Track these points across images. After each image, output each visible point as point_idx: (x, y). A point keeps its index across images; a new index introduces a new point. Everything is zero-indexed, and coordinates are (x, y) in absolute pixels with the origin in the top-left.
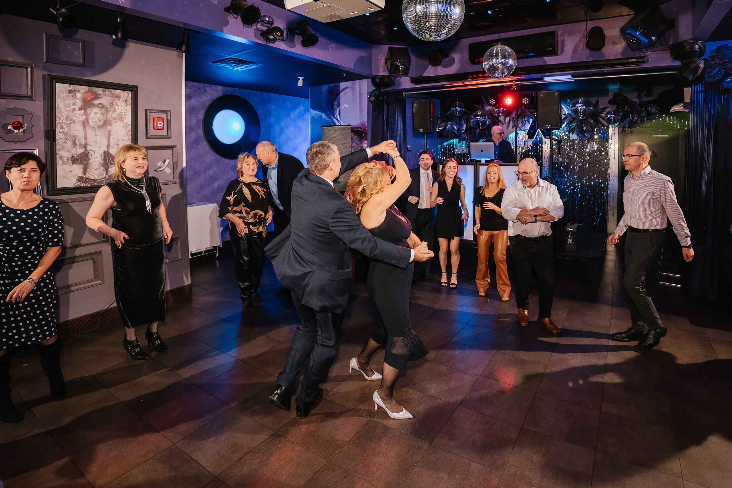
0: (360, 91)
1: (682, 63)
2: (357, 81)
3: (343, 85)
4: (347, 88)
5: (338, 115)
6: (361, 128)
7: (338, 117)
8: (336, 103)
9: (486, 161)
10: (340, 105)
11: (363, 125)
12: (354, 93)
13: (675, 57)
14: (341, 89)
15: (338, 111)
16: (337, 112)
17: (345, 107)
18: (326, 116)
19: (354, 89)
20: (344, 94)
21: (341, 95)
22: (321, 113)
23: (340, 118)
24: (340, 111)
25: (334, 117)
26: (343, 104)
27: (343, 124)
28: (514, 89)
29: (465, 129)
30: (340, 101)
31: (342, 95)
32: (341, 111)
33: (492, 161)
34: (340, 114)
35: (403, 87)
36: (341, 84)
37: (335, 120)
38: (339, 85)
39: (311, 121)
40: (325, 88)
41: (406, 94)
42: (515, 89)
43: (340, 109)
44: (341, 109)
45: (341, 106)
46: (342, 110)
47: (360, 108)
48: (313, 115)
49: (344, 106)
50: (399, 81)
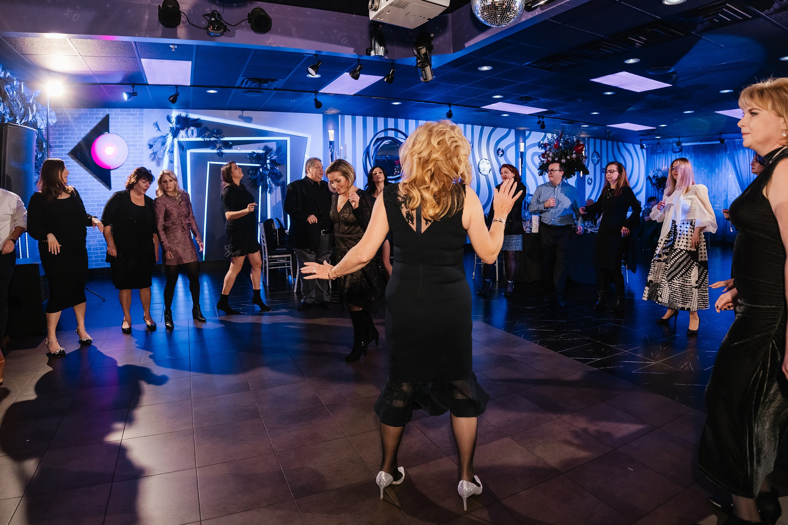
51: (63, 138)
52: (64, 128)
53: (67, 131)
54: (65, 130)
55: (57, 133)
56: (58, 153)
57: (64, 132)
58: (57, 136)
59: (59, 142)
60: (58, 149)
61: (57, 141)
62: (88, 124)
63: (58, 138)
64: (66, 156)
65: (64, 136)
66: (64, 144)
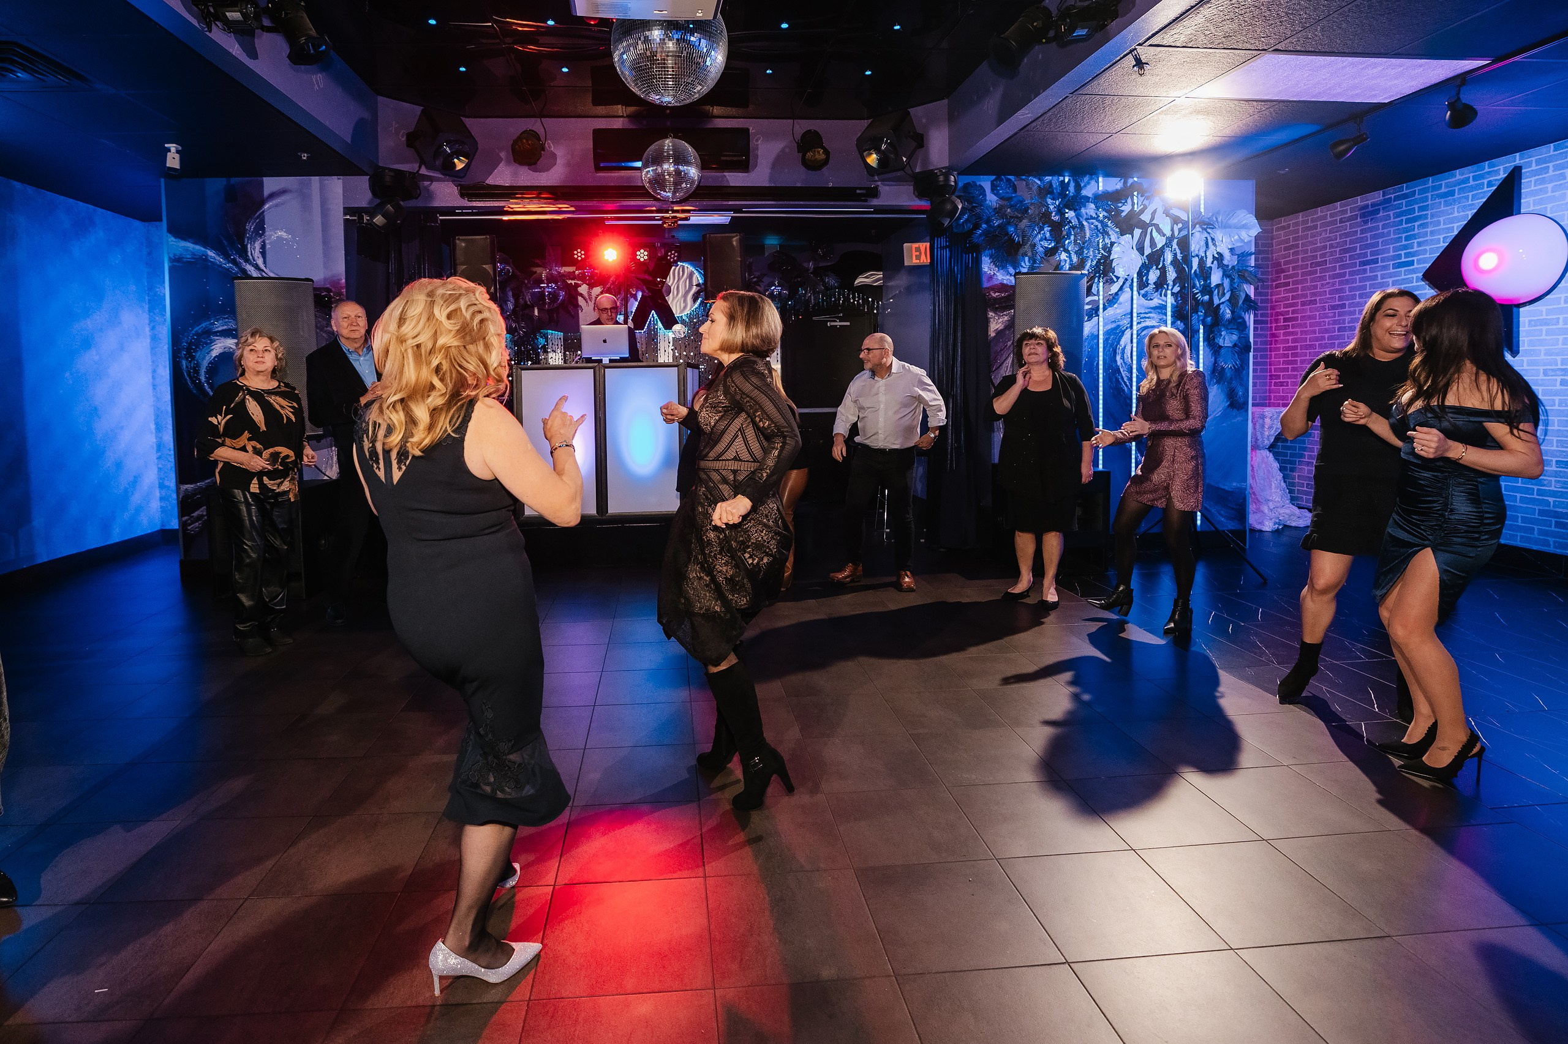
0: (324, 202)
1: (931, 203)
2: (315, 179)
3: (270, 184)
4: (283, 192)
5: (260, 255)
6: (328, 290)
7: (260, 262)
8: (250, 227)
9: (611, 361)
10: (264, 231)
11: (335, 283)
12: (306, 207)
13: (920, 195)
14: (266, 192)
15: (258, 245)
16: (254, 249)
17: (280, 238)
18: (219, 255)
19: (304, 196)
20: (277, 205)
21: (266, 206)
22: (203, 249)
23: (265, 262)
24: (263, 247)
25: (247, 261)
26: (275, 229)
27: (272, 275)
28: (669, 225)
29: (514, 308)
30: (262, 222)
31: (269, 208)
32: (268, 246)
33: (623, 360)
34: (263, 254)
35: (436, 204)
36: (267, 181)
37: (250, 269)
38: (261, 185)
39: (170, 269)
40: (215, 186)
41: (441, 220)
42: (671, 225)
43: (264, 242)
44: (267, 242)
45: (267, 233)
46: (269, 244)
47: (326, 242)
48: (178, 253)
49: (276, 234)
50: (427, 189)
51: (1415, 245)
52: (1416, 224)
53: (1423, 228)
54: (1419, 226)
55: (1404, 235)
56: (1404, 279)
57: (1416, 231)
58: (1404, 243)
59: (1407, 255)
60: (1403, 269)
61: (1403, 253)
62: (1470, 202)
63: (1405, 247)
64: (1418, 284)
65: (1416, 241)
66: (1415, 259)
